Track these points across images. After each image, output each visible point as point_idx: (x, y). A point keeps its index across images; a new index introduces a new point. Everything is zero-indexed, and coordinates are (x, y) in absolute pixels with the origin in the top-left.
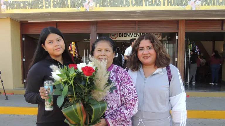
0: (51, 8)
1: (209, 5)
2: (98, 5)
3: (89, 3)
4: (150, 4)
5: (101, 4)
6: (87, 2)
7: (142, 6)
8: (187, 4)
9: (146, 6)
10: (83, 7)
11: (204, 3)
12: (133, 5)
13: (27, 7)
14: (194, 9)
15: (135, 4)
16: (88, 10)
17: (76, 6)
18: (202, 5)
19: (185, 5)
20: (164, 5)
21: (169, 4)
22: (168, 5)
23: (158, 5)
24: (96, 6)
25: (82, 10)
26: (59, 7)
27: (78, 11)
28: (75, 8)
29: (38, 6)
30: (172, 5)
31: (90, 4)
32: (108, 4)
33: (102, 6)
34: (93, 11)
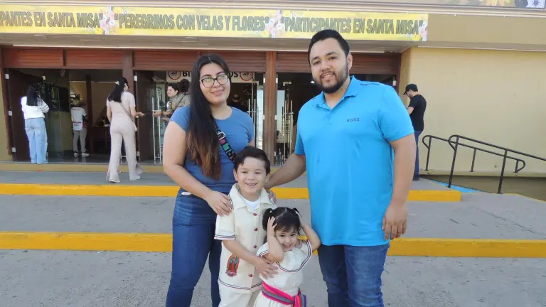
0: (45, 26)
1: (296, 30)
2: (123, 25)
3: (108, 21)
4: (206, 25)
5: (129, 24)
6: (106, 20)
7: (194, 29)
8: (262, 28)
9: (199, 29)
10: (99, 27)
11: (289, 28)
12: (179, 28)
13: (4, 22)
14: (274, 36)
15: (182, 25)
16: (107, 33)
17: (88, 25)
18: (286, 30)
19: (259, 29)
20: (228, 29)
21: (236, 27)
22: (234, 29)
23: (218, 28)
24: (121, 27)
25: (97, 31)
26: (60, 26)
27: (91, 33)
28: (86, 29)
29: (23, 23)
30: (239, 29)
31: (110, 22)
32: (140, 24)
33: (130, 27)
34: (116, 34)
